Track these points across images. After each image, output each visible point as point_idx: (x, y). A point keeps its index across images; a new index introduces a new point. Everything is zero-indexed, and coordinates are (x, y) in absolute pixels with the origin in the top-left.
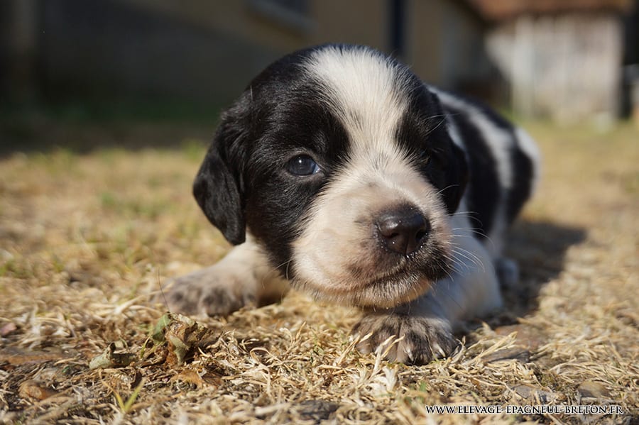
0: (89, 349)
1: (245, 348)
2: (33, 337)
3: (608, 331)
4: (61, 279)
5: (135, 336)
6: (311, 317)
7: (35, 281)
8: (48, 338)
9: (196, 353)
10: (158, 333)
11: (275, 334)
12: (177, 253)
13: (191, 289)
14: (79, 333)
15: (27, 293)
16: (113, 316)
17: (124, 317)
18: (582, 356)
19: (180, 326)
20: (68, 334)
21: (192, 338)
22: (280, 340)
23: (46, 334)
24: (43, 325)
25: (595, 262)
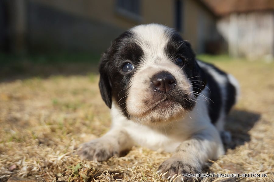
0: (47, 177)
1: (113, 177)
2: (24, 172)
3: (270, 167)
4: (35, 142)
5: (67, 171)
6: (141, 159)
7: (24, 143)
8: (30, 172)
9: (92, 180)
10: (76, 171)
11: (126, 169)
12: (84, 129)
13: (91, 149)
14: (43, 169)
15: (21, 150)
16: (57, 161)
17: (62, 161)
18: (259, 179)
19: (85, 169)
20: (38, 170)
21: (91, 174)
22: (128, 172)
23: (29, 170)
24: (28, 166)
25: (265, 131)
